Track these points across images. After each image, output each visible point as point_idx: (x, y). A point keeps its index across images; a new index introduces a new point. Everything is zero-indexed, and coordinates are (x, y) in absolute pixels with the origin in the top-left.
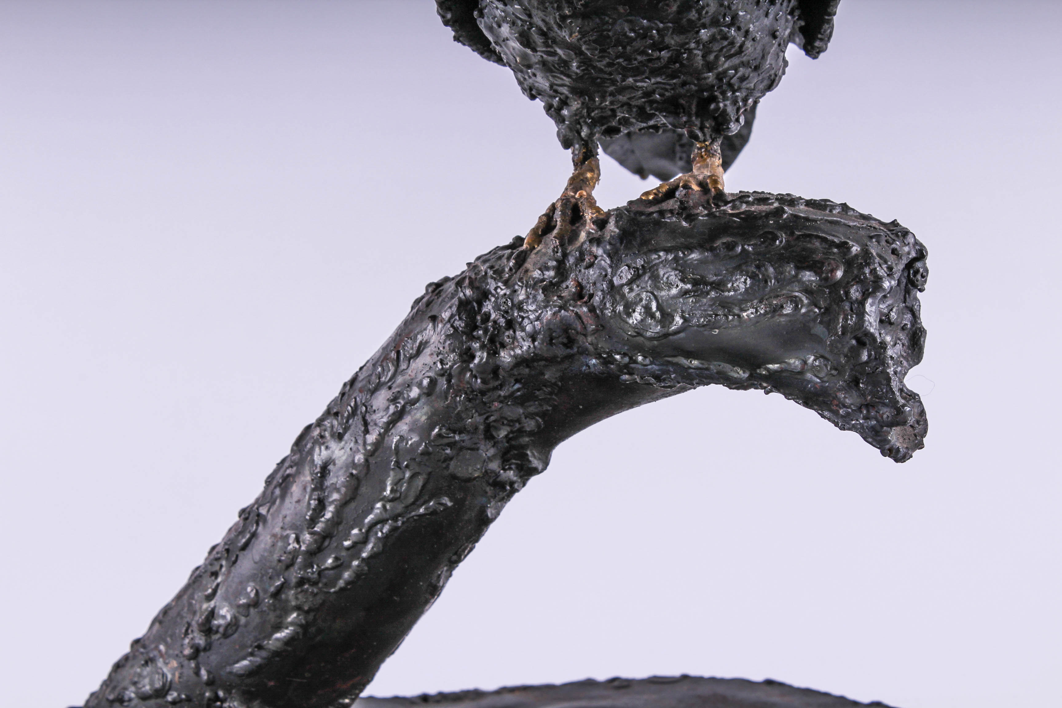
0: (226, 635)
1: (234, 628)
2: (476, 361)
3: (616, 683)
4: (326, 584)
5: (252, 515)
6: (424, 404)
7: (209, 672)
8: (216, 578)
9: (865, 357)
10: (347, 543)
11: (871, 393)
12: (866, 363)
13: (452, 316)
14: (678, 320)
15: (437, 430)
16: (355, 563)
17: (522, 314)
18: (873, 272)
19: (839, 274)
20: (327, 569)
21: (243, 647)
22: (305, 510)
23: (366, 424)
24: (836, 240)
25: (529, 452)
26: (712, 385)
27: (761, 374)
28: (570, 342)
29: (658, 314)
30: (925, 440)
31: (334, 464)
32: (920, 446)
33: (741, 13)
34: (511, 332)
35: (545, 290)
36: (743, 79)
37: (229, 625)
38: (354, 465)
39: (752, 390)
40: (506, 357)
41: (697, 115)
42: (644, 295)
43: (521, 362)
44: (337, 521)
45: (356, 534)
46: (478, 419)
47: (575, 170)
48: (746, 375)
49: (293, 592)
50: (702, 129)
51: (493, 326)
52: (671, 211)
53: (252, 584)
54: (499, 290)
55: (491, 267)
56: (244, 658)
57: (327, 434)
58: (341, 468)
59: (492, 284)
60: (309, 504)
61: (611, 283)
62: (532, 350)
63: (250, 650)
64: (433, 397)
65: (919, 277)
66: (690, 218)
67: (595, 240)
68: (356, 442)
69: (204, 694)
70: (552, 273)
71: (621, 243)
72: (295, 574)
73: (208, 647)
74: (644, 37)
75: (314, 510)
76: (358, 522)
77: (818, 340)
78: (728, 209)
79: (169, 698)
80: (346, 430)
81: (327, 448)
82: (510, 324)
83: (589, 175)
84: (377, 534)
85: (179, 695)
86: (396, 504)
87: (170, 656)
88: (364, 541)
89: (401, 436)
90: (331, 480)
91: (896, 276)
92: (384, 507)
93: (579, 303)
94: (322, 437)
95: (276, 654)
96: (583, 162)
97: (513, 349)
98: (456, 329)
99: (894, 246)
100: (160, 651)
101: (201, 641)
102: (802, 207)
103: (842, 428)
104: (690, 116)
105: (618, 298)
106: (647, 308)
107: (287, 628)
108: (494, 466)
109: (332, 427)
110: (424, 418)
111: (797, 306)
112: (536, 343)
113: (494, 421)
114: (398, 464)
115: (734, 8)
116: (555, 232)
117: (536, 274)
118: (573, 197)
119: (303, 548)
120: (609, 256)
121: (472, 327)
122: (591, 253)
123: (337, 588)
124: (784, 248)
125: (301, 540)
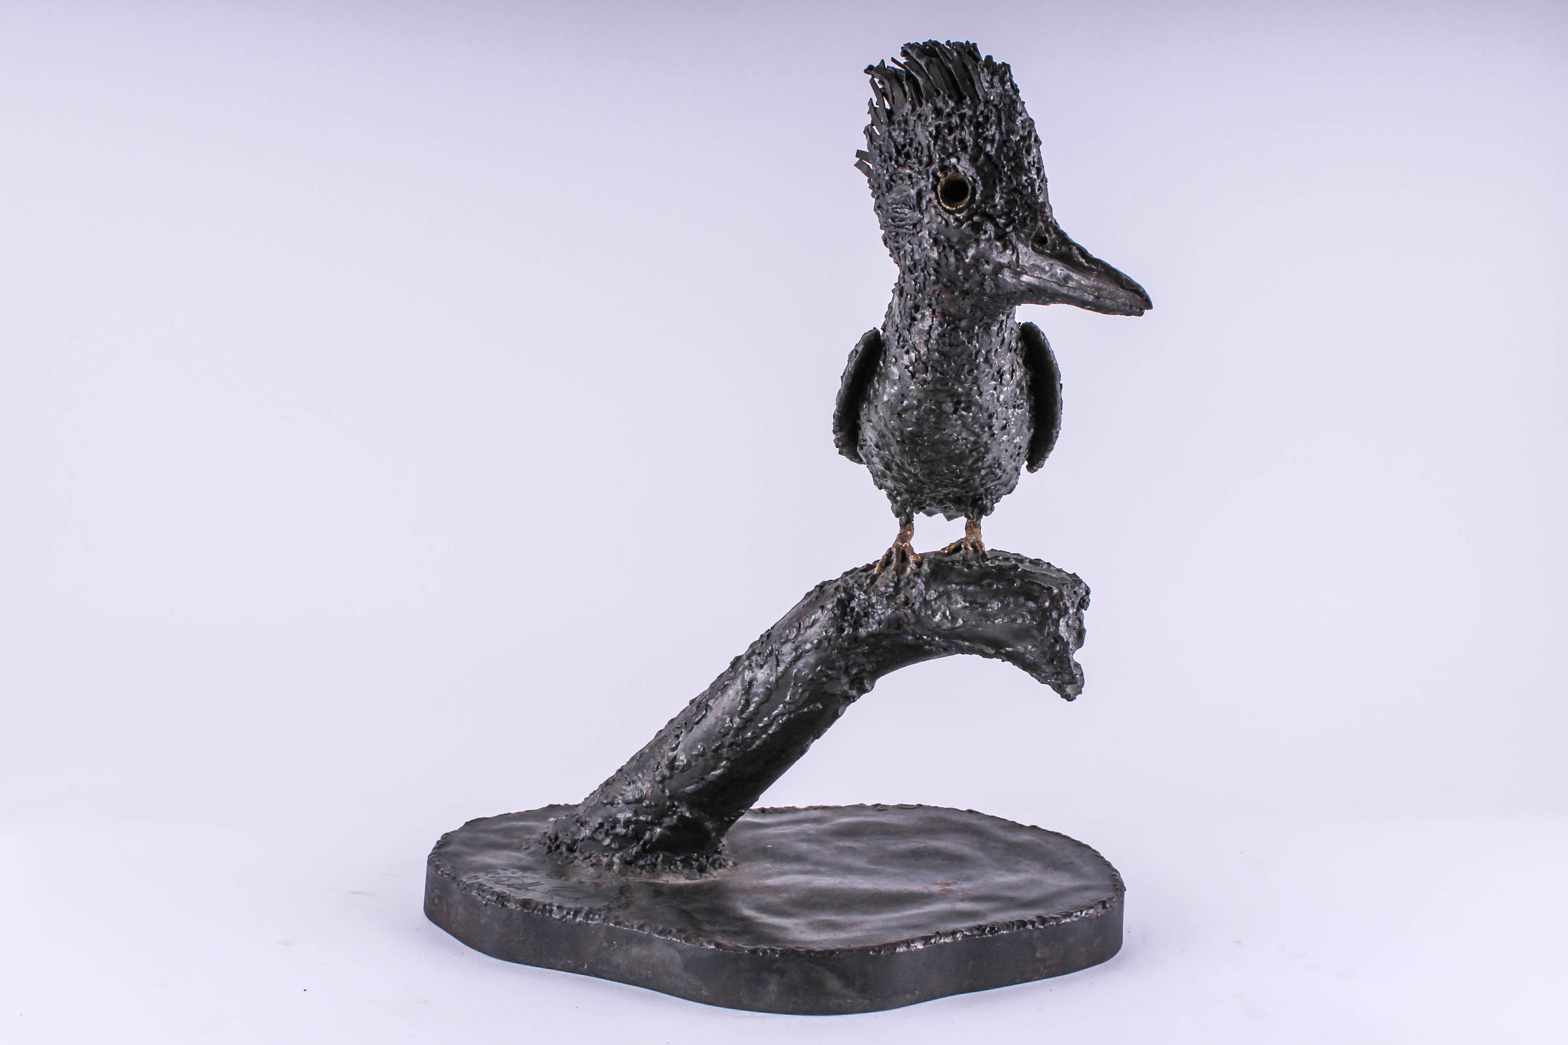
0: (683, 771)
1: (688, 767)
2: (846, 632)
3: (878, 807)
4: (745, 747)
5: (702, 705)
6: (814, 653)
7: (670, 791)
8: (678, 738)
9: (1058, 648)
10: (760, 725)
11: (1060, 667)
12: (1058, 651)
13: (833, 607)
14: (960, 621)
15: (819, 668)
16: (764, 736)
17: (874, 610)
18: (1065, 604)
19: (1047, 604)
20: (748, 738)
21: (693, 778)
22: (737, 705)
23: (778, 661)
24: (1046, 586)
25: (865, 681)
26: (974, 655)
27: (1001, 652)
28: (899, 627)
29: (950, 618)
30: (1082, 689)
31: (757, 681)
32: (1080, 692)
33: (1003, 463)
34: (866, 619)
35: (887, 598)
36: (998, 490)
37: (685, 765)
38: (770, 683)
39: (995, 659)
40: (862, 632)
41: (971, 506)
42: (943, 607)
43: (871, 635)
44: (756, 712)
45: (766, 721)
46: (842, 663)
47: (901, 529)
48: (993, 652)
49: (725, 750)
50: (972, 513)
51: (856, 615)
52: (958, 562)
53: (701, 743)
54: (861, 596)
55: (856, 582)
56: (692, 784)
57: (753, 665)
58: (761, 684)
59: (857, 593)
60: (740, 702)
61: (925, 599)
62: (878, 630)
63: (696, 780)
64: (819, 650)
65: (1085, 603)
66: (969, 567)
67: (917, 574)
68: (771, 670)
69: (666, 803)
70: (891, 590)
71: (931, 577)
72: (728, 740)
73: (671, 777)
74: (952, 472)
75: (743, 705)
76: (768, 714)
77: (1035, 638)
78: (988, 563)
79: (644, 804)
80: (765, 663)
81: (753, 672)
82: (866, 615)
83: (909, 533)
84: (779, 721)
85: (650, 803)
86: (790, 706)
87: (645, 780)
88: (770, 725)
89: (798, 670)
90: (754, 690)
91: (1076, 606)
92: (784, 707)
93: (906, 607)
94: (750, 665)
95: (712, 783)
96: (905, 525)
97: (867, 628)
98: (835, 615)
99: (1075, 589)
100: (639, 777)
101: (667, 773)
102: (1027, 564)
103: (1042, 683)
104: (966, 506)
105: (928, 607)
106: (944, 614)
107: (720, 769)
108: (846, 687)
109: (757, 661)
110: (813, 661)
111: (1024, 619)
112: (881, 626)
113: (851, 665)
114: (795, 684)
115: (1000, 461)
116: (893, 567)
117: (883, 589)
118: (901, 546)
119: (735, 726)
120: (924, 583)
121: (844, 614)
122: (914, 581)
123: (751, 749)
124: (1019, 588)
125: (733, 721)
